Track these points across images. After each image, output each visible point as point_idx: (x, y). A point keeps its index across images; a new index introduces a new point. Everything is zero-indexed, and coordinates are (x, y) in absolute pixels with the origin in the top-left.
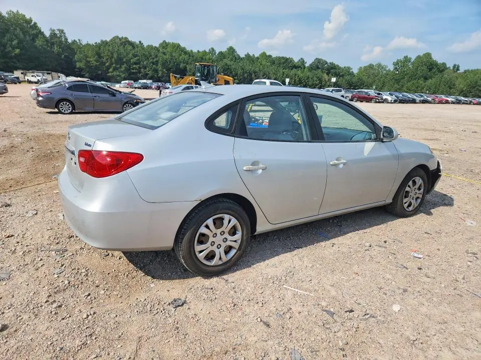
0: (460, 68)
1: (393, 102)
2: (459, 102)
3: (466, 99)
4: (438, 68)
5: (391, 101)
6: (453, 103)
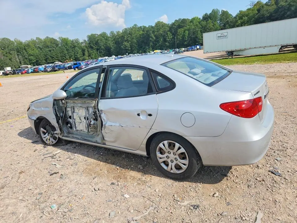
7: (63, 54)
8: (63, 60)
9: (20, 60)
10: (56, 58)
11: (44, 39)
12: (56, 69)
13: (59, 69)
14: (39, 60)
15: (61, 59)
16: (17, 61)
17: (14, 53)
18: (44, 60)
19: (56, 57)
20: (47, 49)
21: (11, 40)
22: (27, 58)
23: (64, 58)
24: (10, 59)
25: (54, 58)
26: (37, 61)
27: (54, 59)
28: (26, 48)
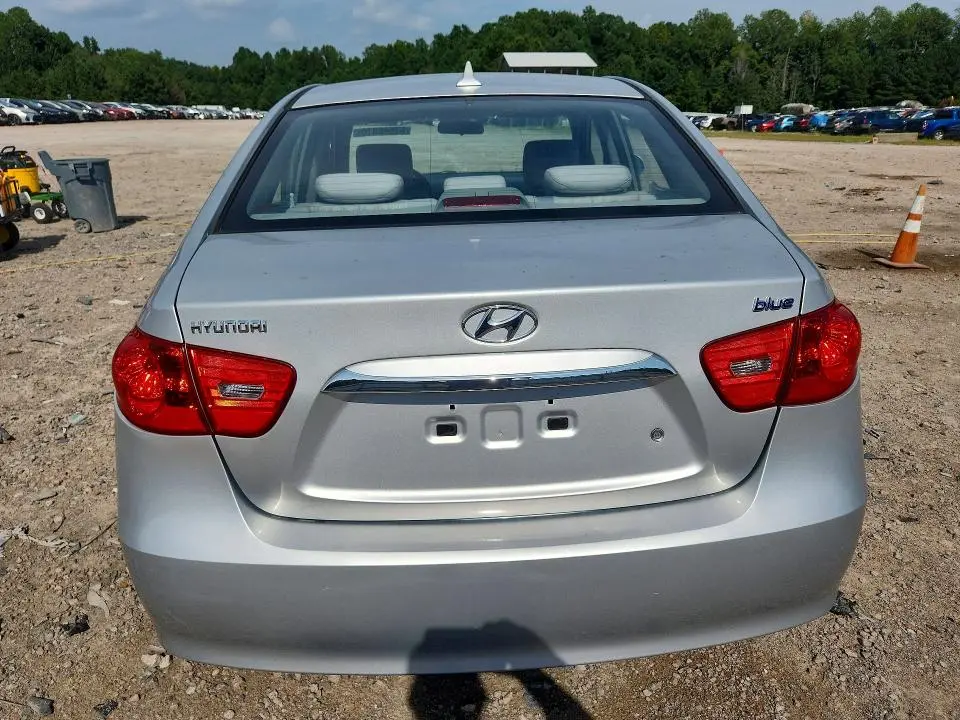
0: (99, 45)
1: (31, 121)
2: (150, 116)
3: (160, 109)
4: (56, 45)
5: (27, 119)
6: (142, 117)
7: (948, 71)
8: (935, 97)
9: (789, 84)
10: (914, 87)
11: (900, 15)
12: (864, 126)
13: (876, 129)
14: (848, 90)
15: (931, 93)
16: (779, 89)
17: (784, 60)
18: (865, 91)
19: (913, 84)
20: (893, 53)
21: (791, 17)
22: (815, 79)
23: (941, 90)
24: (763, 82)
25: (904, 84)
26: (842, 92)
27: (903, 88)
28: (826, 44)
